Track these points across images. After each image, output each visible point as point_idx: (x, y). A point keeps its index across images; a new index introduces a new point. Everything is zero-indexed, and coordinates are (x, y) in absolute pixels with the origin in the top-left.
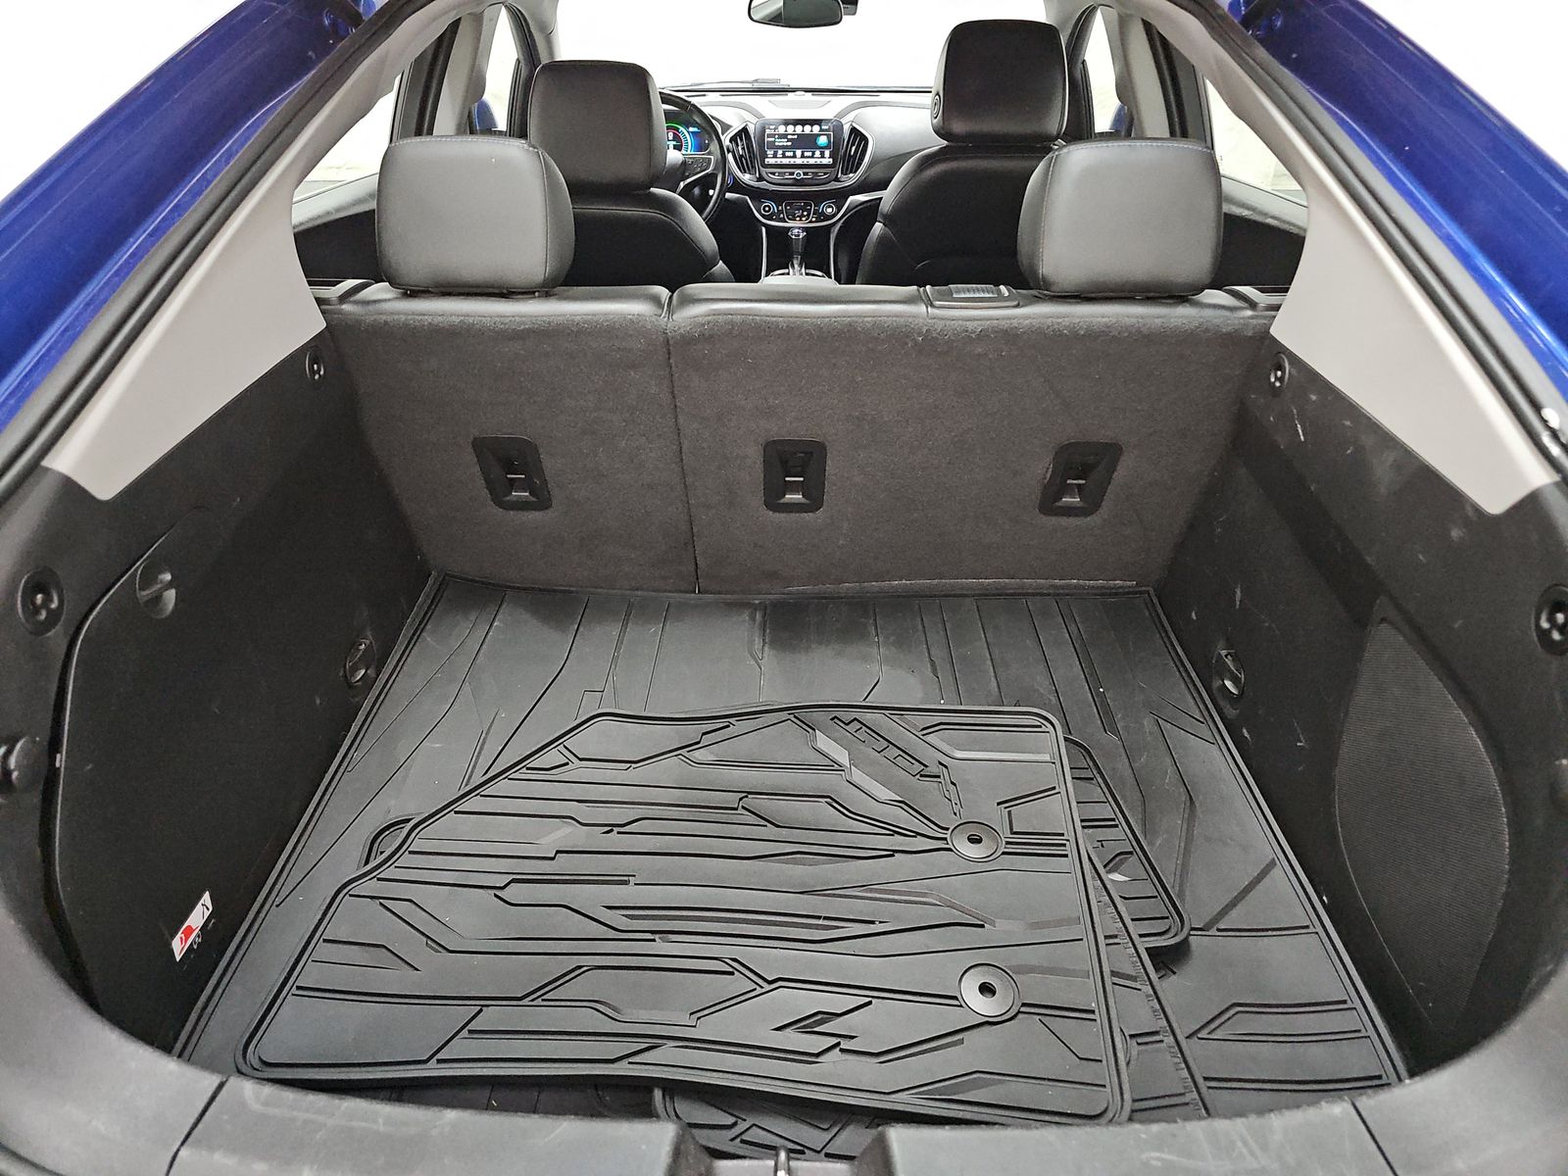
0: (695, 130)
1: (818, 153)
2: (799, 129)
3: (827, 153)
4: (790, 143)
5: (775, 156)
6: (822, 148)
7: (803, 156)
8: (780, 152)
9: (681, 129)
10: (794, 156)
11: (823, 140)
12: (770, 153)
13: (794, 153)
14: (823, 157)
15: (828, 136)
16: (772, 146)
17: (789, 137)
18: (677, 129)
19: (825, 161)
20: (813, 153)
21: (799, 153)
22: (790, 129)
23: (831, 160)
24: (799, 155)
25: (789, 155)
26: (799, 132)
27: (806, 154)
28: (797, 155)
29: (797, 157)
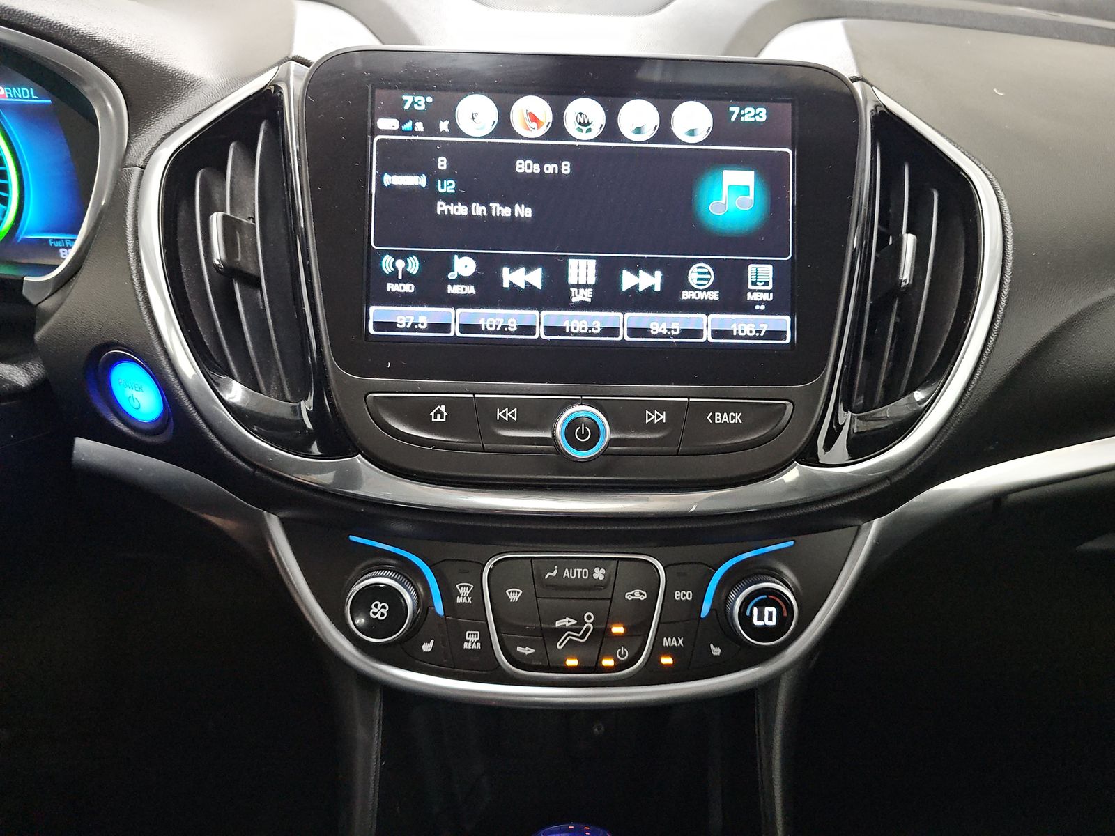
2: (585, 117)
4: (523, 211)
6: (731, 249)
7: (607, 296)
8: (464, 266)
10: (554, 294)
13: (556, 274)
14: (733, 299)
15: (768, 171)
17: (523, 166)
19: (745, 326)
20: (676, 277)
21: (582, 271)
24: (586, 286)
25: (523, 286)
26: (584, 137)
27: (628, 280)
28: (572, 290)
29: (574, 300)
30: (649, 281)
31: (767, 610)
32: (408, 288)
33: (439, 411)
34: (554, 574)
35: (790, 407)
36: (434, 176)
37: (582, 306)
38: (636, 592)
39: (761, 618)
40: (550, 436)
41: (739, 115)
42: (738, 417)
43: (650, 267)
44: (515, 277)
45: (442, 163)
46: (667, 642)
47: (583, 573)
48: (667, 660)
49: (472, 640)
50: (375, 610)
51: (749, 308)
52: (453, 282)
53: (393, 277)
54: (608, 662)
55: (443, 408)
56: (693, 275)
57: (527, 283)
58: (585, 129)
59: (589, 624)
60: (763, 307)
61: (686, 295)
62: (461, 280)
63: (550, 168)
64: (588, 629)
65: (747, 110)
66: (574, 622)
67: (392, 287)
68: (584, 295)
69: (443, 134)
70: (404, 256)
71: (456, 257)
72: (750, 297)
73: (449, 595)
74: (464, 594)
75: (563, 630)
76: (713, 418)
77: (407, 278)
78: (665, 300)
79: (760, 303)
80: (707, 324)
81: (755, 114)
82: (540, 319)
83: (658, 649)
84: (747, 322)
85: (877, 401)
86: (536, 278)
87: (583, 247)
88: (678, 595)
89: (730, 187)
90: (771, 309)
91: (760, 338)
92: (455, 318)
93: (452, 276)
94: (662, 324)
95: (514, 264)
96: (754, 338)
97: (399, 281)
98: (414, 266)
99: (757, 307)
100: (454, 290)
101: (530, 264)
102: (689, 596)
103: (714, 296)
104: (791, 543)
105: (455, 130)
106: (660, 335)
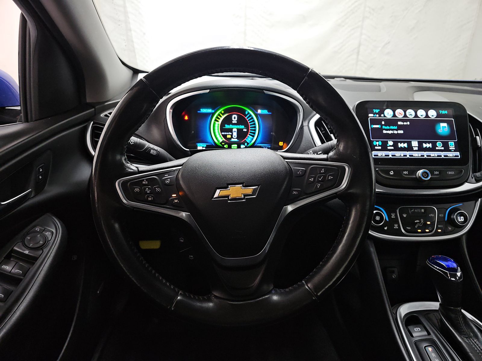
0: (265, 112)
1: (439, 145)
2: (410, 113)
3: (452, 145)
4: (401, 132)
5: (384, 148)
6: (445, 139)
7: (421, 149)
8: (390, 143)
9: (249, 111)
10: (410, 148)
11: (443, 128)
12: (377, 143)
13: (409, 144)
14: (447, 149)
15: (449, 123)
16: (378, 134)
17: (400, 123)
18: (243, 111)
19: (451, 155)
20: (434, 145)
21: (415, 144)
22: (400, 113)
23: (458, 153)
24: (416, 147)
25: (403, 147)
26: (411, 117)
27: (425, 145)
28: (413, 147)
29: (414, 150)
30: (429, 145)
31: (461, 217)
32: (380, 148)
33: (391, 172)
34: (413, 210)
35: (463, 170)
36: (382, 125)
37: (416, 151)
38: (431, 214)
39: (460, 219)
40: (415, 177)
41: (442, 112)
42: (453, 172)
43: (429, 143)
44: (401, 145)
45: (383, 123)
46: (439, 226)
47: (419, 210)
48: (439, 231)
49: (396, 226)
50: (377, 218)
51: (450, 151)
52: (389, 146)
53: (376, 146)
54: (427, 231)
55: (392, 171)
56: (438, 144)
57: (404, 147)
58: (411, 115)
59: (422, 221)
60: (453, 151)
61: (437, 148)
62: (390, 146)
63: (405, 123)
64: (422, 222)
65: (443, 111)
66: (419, 221)
67: (376, 148)
68: (417, 149)
69: (382, 117)
70: (378, 141)
71: (389, 141)
72: (450, 149)
73: (389, 216)
74: (393, 216)
75: (417, 223)
76: (448, 173)
77: (379, 146)
78: (433, 149)
79: (453, 150)
80: (443, 154)
81: (444, 112)
82: (408, 154)
83: (437, 228)
84: (451, 154)
85: (477, 170)
86: (406, 145)
87: (415, 139)
88: (440, 215)
89: (442, 126)
90: (455, 151)
91: (453, 157)
92: (390, 154)
93: (388, 145)
94: (434, 154)
95: (401, 142)
96: (452, 157)
97: (377, 146)
98: (380, 143)
99: (452, 151)
100: (389, 148)
101: (404, 142)
102: (443, 215)
103: (443, 148)
104: (462, 204)
105: (385, 116)
106: (433, 156)
